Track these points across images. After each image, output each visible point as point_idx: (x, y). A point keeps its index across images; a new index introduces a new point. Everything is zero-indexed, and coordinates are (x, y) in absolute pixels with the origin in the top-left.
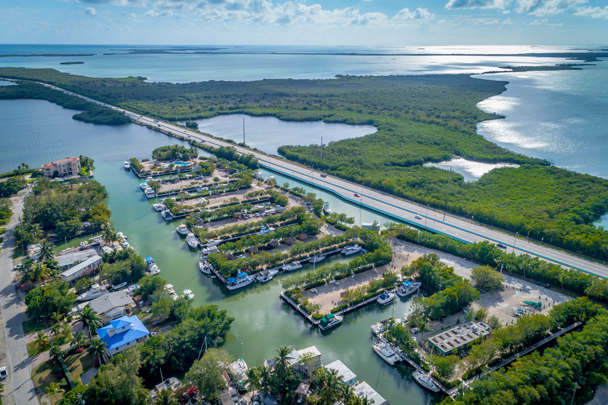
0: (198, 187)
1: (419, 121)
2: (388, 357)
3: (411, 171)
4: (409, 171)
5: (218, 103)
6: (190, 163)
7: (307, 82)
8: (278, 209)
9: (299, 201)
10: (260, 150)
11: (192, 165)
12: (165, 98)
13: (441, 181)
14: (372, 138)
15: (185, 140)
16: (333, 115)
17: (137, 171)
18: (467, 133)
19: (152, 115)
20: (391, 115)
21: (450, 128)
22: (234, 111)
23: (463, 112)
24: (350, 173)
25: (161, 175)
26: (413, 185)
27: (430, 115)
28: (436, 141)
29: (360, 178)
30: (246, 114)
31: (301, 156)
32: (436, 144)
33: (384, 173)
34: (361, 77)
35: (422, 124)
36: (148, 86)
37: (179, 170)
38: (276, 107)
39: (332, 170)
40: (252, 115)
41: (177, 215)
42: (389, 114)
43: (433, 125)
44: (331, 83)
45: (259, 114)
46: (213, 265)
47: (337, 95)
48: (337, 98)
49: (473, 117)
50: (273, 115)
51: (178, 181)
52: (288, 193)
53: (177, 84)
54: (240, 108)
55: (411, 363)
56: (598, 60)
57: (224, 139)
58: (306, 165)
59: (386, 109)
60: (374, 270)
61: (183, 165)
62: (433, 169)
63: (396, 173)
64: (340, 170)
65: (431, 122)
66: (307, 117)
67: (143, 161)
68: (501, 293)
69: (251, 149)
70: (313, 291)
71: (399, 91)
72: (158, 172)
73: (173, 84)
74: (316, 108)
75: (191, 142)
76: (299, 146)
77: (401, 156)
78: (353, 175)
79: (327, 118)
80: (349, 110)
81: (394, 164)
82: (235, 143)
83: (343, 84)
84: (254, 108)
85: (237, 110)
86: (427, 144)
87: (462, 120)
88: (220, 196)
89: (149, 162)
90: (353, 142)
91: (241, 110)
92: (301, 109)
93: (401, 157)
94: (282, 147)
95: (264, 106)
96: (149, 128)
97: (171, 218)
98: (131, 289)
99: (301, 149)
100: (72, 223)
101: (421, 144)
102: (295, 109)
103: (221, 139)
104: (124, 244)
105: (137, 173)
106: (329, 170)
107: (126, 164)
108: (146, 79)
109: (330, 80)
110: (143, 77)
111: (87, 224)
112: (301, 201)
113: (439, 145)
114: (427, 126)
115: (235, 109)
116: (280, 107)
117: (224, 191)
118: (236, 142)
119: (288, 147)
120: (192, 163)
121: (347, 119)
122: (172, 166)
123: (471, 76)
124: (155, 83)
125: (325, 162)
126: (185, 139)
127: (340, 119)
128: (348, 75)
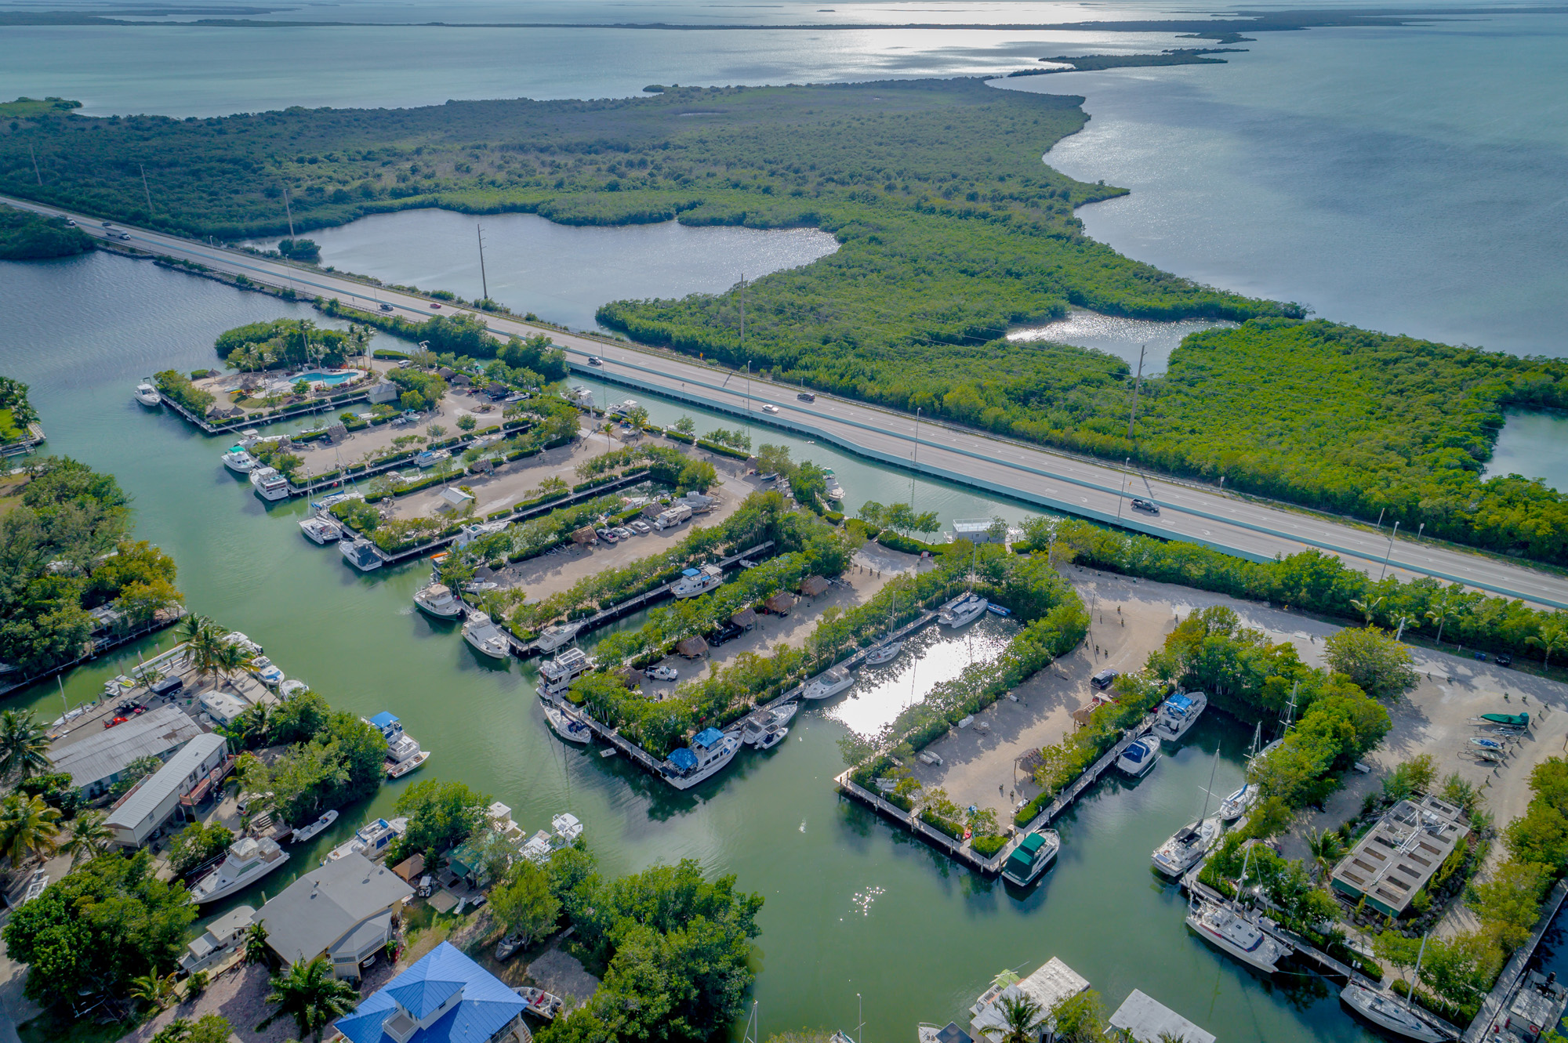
0: (417, 452)
1: (932, 211)
2: (1249, 950)
3: (991, 358)
4: (984, 355)
5: (350, 179)
6: (352, 373)
7: (576, 108)
8: (694, 503)
9: (738, 472)
10: (546, 320)
11: (361, 381)
12: (171, 165)
13: (1086, 381)
14: (840, 267)
15: (302, 300)
16: (700, 203)
17: (193, 412)
18: (1068, 239)
19: (155, 222)
20: (852, 197)
21: (1020, 227)
22: (410, 200)
23: (1026, 182)
24: (842, 376)
25: (274, 421)
26: (1024, 398)
27: (950, 193)
28: (1009, 266)
29: (873, 389)
30: (448, 207)
31: (676, 330)
32: (1011, 275)
33: (925, 367)
34: (714, 90)
35: (944, 219)
36: (96, 128)
37: (328, 398)
38: (527, 185)
39: (785, 370)
40: (467, 211)
41: (394, 552)
42: (847, 194)
43: (972, 220)
44: (642, 108)
45: (487, 206)
46: (590, 712)
47: (680, 143)
48: (682, 153)
49: (1060, 196)
50: (533, 210)
51: (342, 437)
52: (693, 448)
53: (189, 120)
54: (423, 191)
55: (1320, 957)
56: (1247, 40)
57: (422, 288)
58: (705, 358)
59: (832, 180)
60: (1056, 670)
61: (337, 382)
62: (1041, 346)
63: (957, 366)
64: (806, 367)
65: (966, 215)
66: (633, 211)
67: (195, 377)
68: (1409, 696)
69: (516, 318)
70: (930, 760)
71: (838, 128)
72: (266, 411)
73: (176, 123)
74: (643, 184)
75: (325, 306)
76: (657, 300)
77: (943, 315)
78: (854, 381)
79: (687, 214)
80: (736, 186)
81: (937, 339)
82: (460, 302)
83: (677, 113)
84: (464, 188)
85: (419, 198)
86: (988, 277)
87: (1035, 205)
88: (496, 475)
89: (218, 378)
90: (799, 280)
91: (430, 197)
92: (602, 189)
93: (944, 318)
94: (608, 307)
95: (493, 183)
96: (165, 267)
97: (379, 564)
98: (371, 839)
99: (666, 310)
100: (60, 621)
101: (972, 275)
102: (585, 188)
103: (412, 291)
104: (265, 672)
105: (194, 418)
106: (777, 369)
107: (145, 392)
108: (78, 105)
109: (637, 102)
110: (66, 98)
111: (105, 615)
112: (743, 472)
113: (1018, 276)
114: (960, 225)
115: (410, 195)
116: (538, 184)
117: (505, 458)
118: (464, 298)
119: (624, 304)
120: (362, 374)
121: (744, 214)
122: (301, 389)
123: (987, 82)
124: (115, 117)
125: (756, 347)
126: (297, 297)
127: (725, 214)
128: (676, 86)
